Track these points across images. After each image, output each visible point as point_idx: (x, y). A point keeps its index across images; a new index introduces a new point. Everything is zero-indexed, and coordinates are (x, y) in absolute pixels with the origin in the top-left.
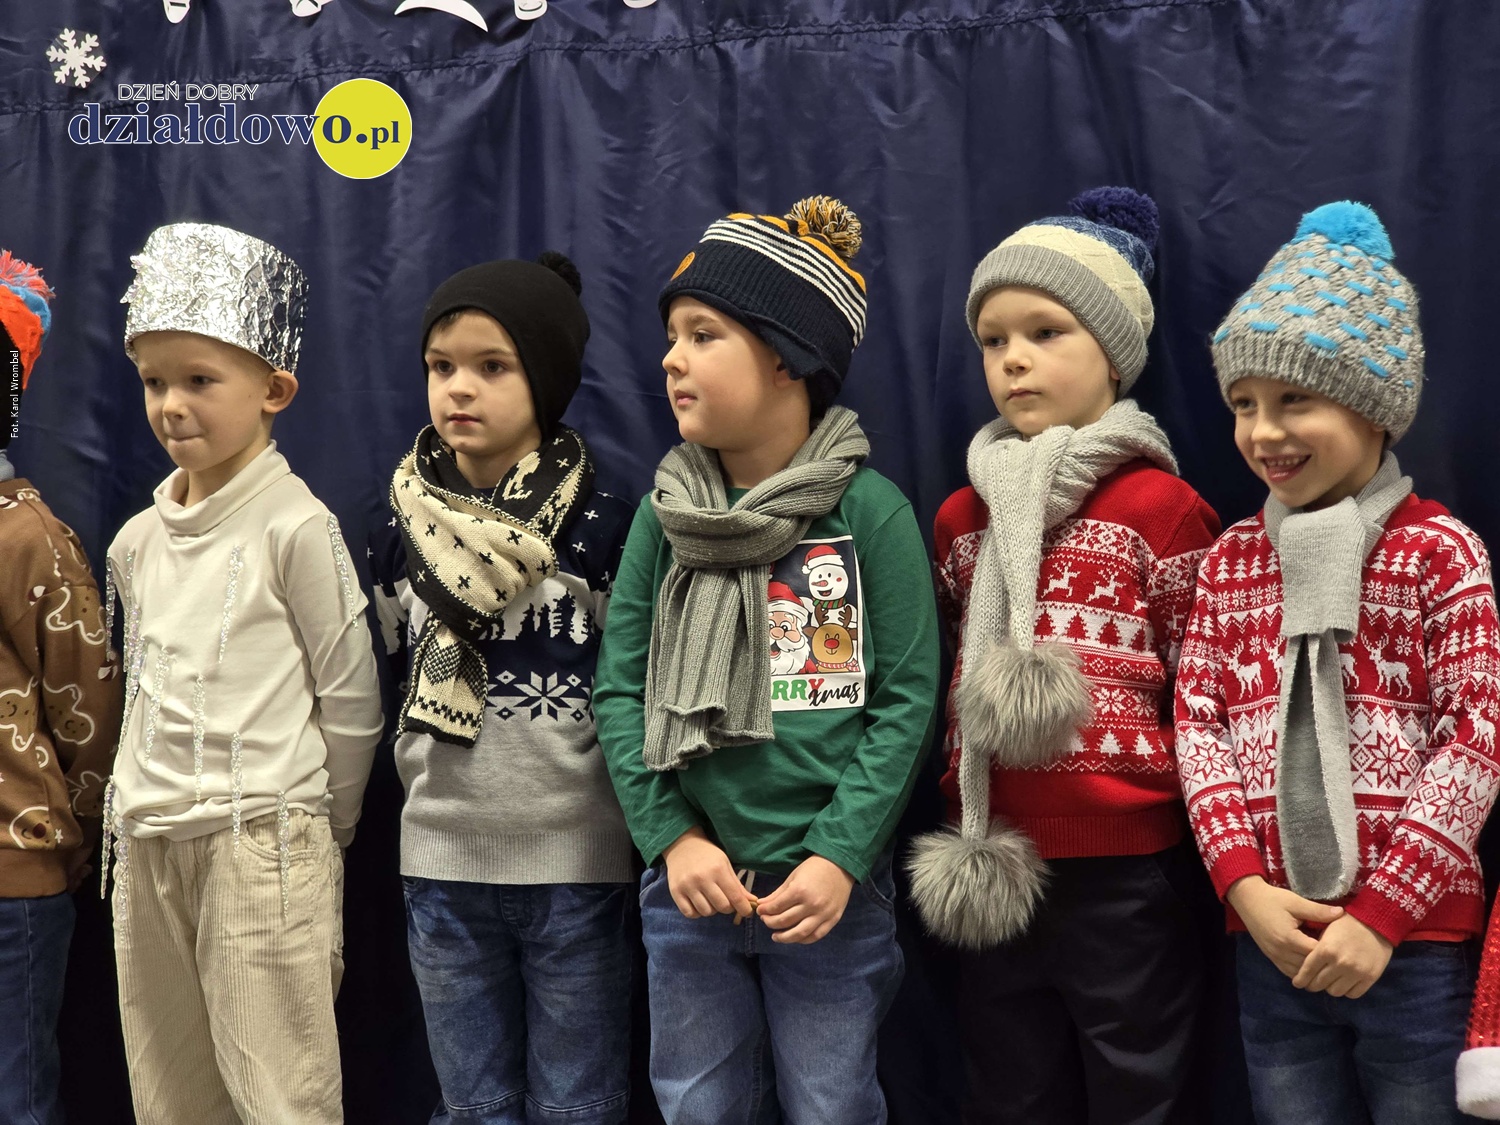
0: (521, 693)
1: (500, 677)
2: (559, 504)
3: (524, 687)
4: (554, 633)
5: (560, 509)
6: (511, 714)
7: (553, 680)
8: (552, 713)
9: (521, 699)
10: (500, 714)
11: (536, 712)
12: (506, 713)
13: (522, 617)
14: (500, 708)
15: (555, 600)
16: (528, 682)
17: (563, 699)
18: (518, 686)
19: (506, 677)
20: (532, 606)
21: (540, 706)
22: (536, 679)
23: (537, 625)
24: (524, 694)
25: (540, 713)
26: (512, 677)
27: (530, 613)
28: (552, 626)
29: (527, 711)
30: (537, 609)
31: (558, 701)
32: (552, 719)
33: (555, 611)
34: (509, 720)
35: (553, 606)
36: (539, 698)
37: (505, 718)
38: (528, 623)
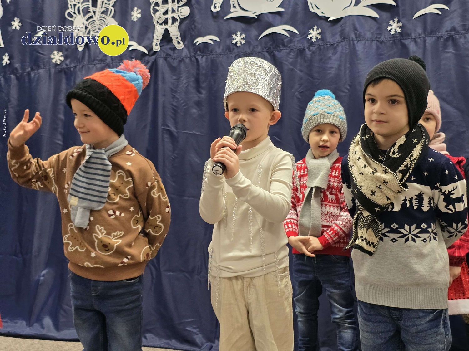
0: (400, 233)
1: (392, 226)
2: (412, 158)
3: (402, 230)
4: (415, 208)
5: (413, 160)
6: (396, 240)
7: (413, 227)
8: (414, 240)
9: (401, 235)
10: (392, 240)
11: (407, 240)
12: (394, 240)
13: (402, 202)
14: (392, 238)
15: (415, 195)
16: (404, 228)
17: (417, 234)
18: (400, 230)
19: (394, 226)
20: (406, 198)
21: (408, 238)
22: (407, 227)
23: (408, 205)
24: (402, 233)
25: (408, 240)
26: (397, 226)
27: (405, 200)
28: (414, 205)
29: (403, 239)
30: (408, 199)
31: (415, 235)
32: (413, 243)
33: (415, 199)
34: (395, 243)
35: (415, 197)
36: (408, 234)
37: (394, 242)
38: (404, 205)
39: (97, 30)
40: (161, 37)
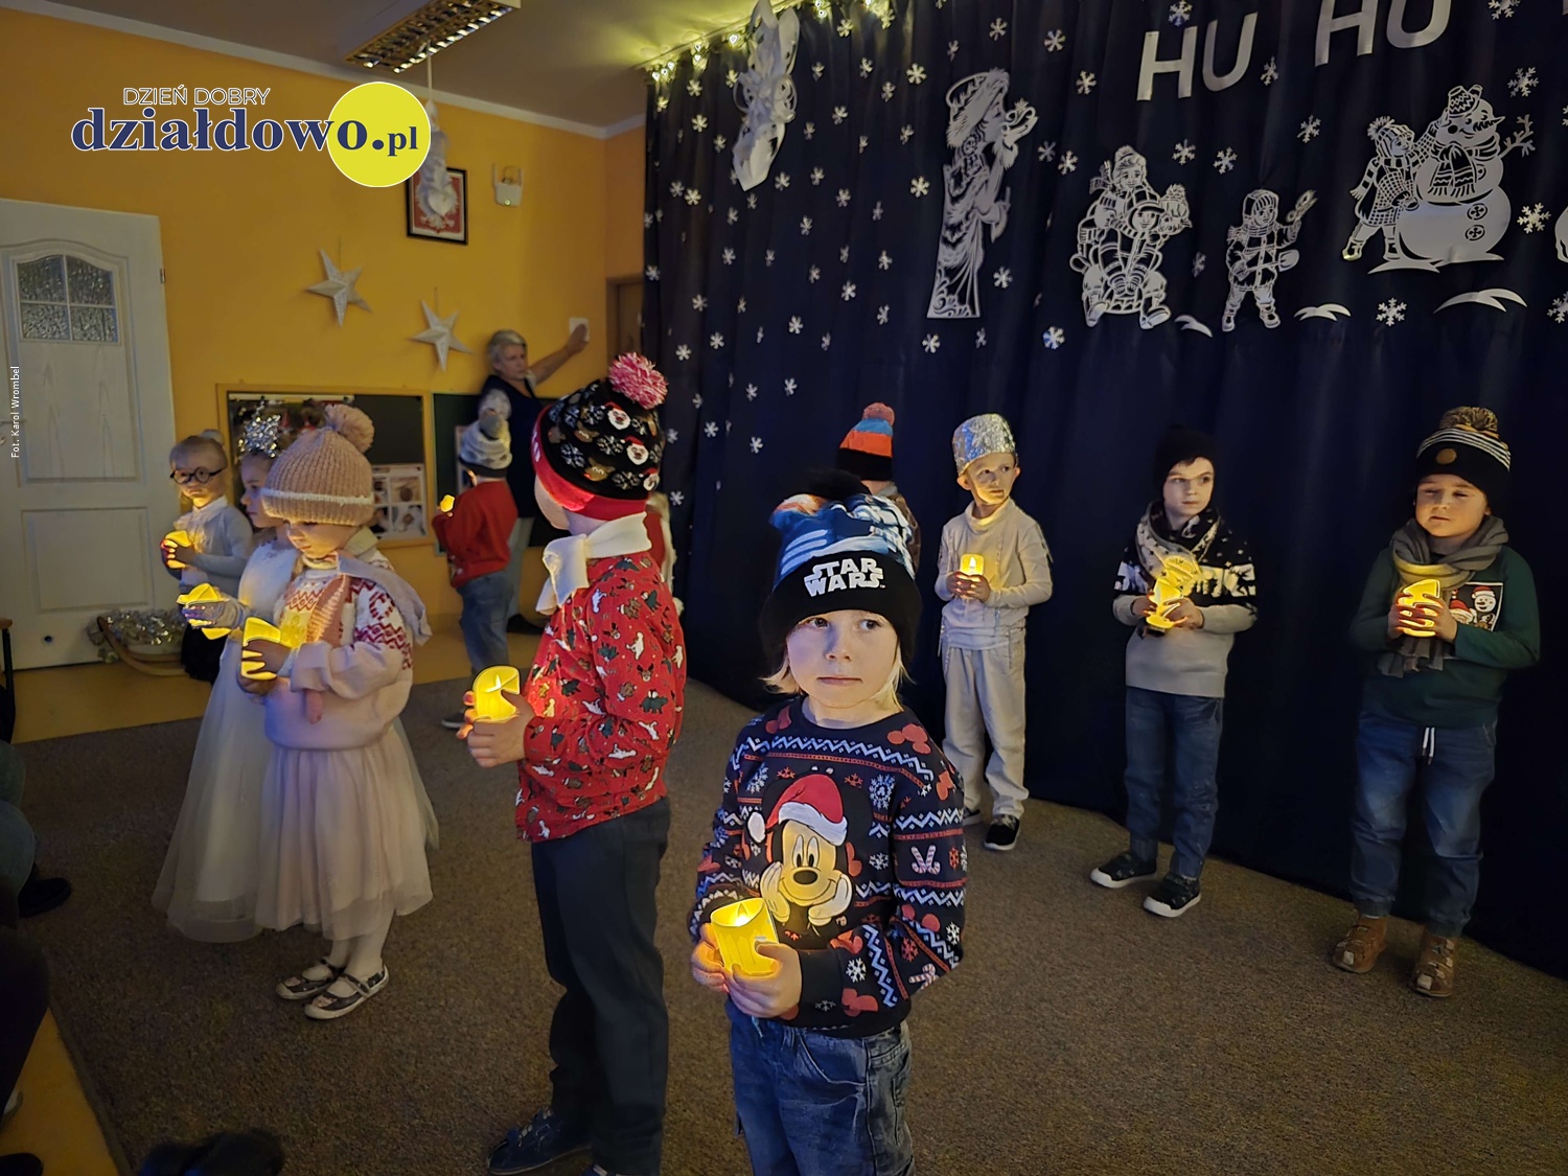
39: (1127, 292)
40: (1238, 307)
